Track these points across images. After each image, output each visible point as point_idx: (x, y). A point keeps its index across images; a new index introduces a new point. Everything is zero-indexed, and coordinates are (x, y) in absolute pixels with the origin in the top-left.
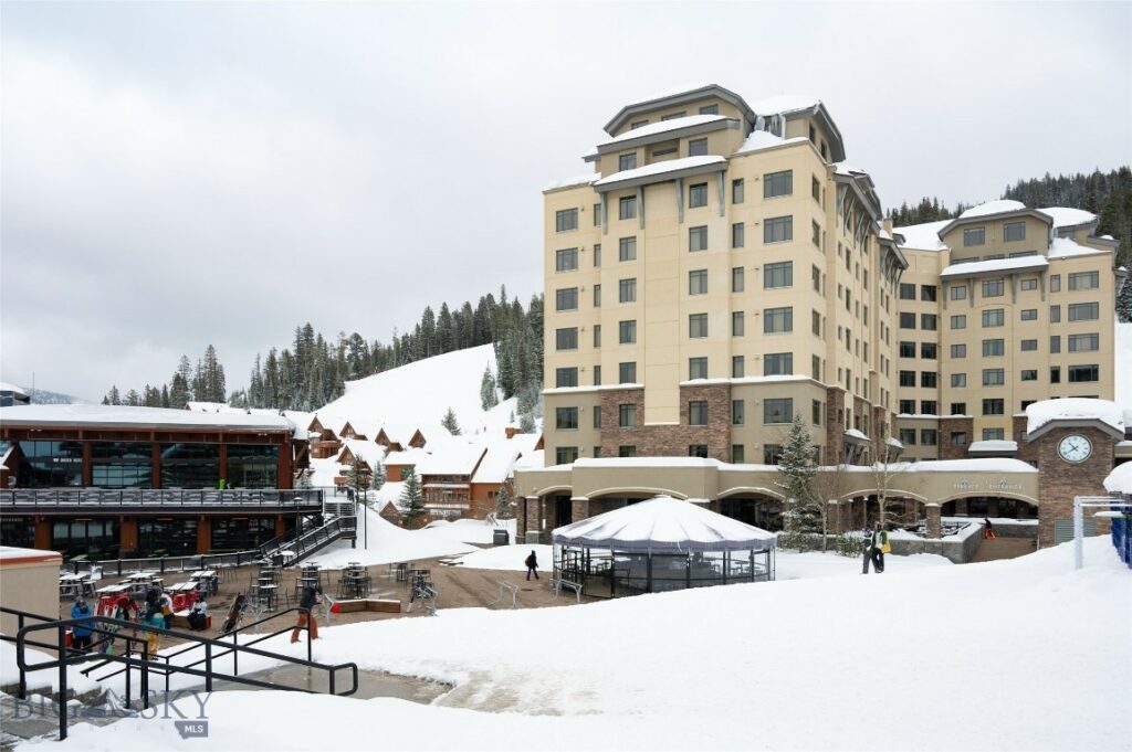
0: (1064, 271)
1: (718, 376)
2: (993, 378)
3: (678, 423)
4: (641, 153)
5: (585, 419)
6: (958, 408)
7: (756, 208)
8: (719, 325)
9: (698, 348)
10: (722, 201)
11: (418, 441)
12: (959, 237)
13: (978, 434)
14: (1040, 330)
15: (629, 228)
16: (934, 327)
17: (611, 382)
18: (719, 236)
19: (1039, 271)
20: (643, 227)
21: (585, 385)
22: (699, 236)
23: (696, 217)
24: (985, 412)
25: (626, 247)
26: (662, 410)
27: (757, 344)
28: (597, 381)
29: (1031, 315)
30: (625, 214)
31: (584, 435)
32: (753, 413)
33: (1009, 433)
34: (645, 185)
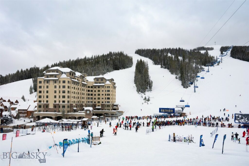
0: (107, 86)
1: (57, 103)
2: (99, 99)
3: (53, 108)
4: (49, 76)
5: (42, 107)
6: (95, 102)
7: (62, 84)
8: (58, 97)
9: (55, 99)
10: (58, 83)
11: (17, 102)
12: (96, 80)
13: (97, 106)
14: (104, 93)
15: (48, 85)
16: (92, 92)
17: (45, 103)
18: (58, 87)
19: (104, 86)
20: (49, 85)
21: (42, 103)
22: (55, 87)
23: (55, 84)
24: (98, 103)
25: (47, 87)
26: (51, 106)
27: (62, 99)
28: (44, 102)
29: (103, 91)
30: (47, 83)
31: (42, 108)
32: (61, 107)
33: (100, 106)
34: (49, 80)
